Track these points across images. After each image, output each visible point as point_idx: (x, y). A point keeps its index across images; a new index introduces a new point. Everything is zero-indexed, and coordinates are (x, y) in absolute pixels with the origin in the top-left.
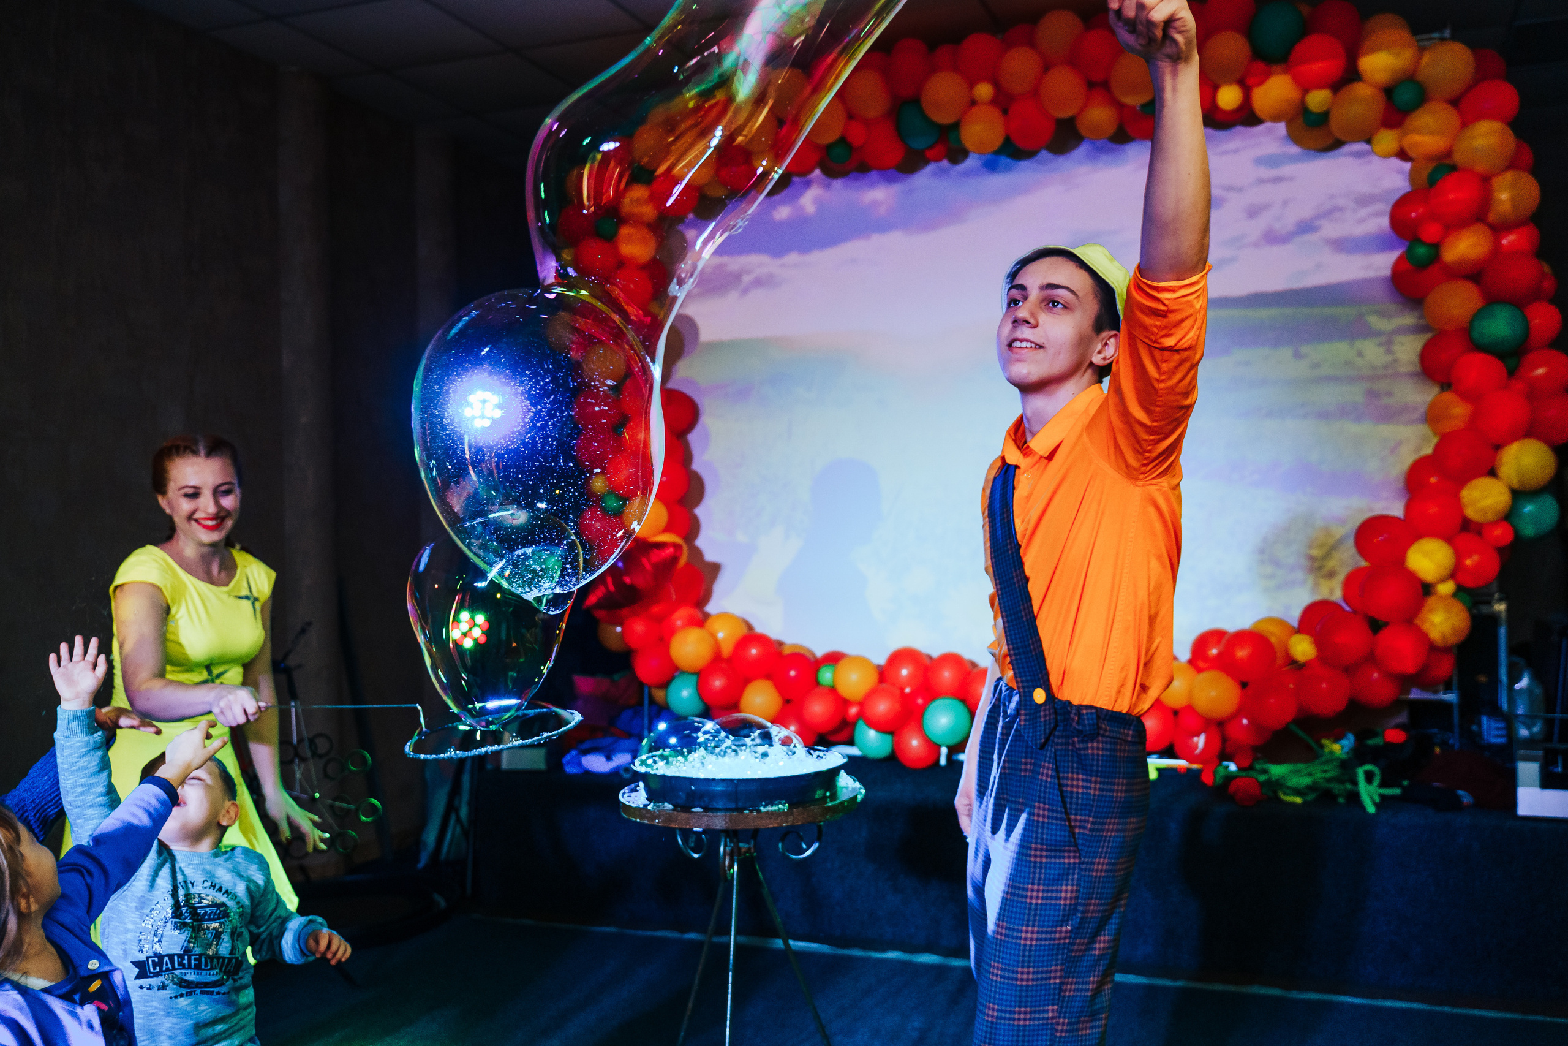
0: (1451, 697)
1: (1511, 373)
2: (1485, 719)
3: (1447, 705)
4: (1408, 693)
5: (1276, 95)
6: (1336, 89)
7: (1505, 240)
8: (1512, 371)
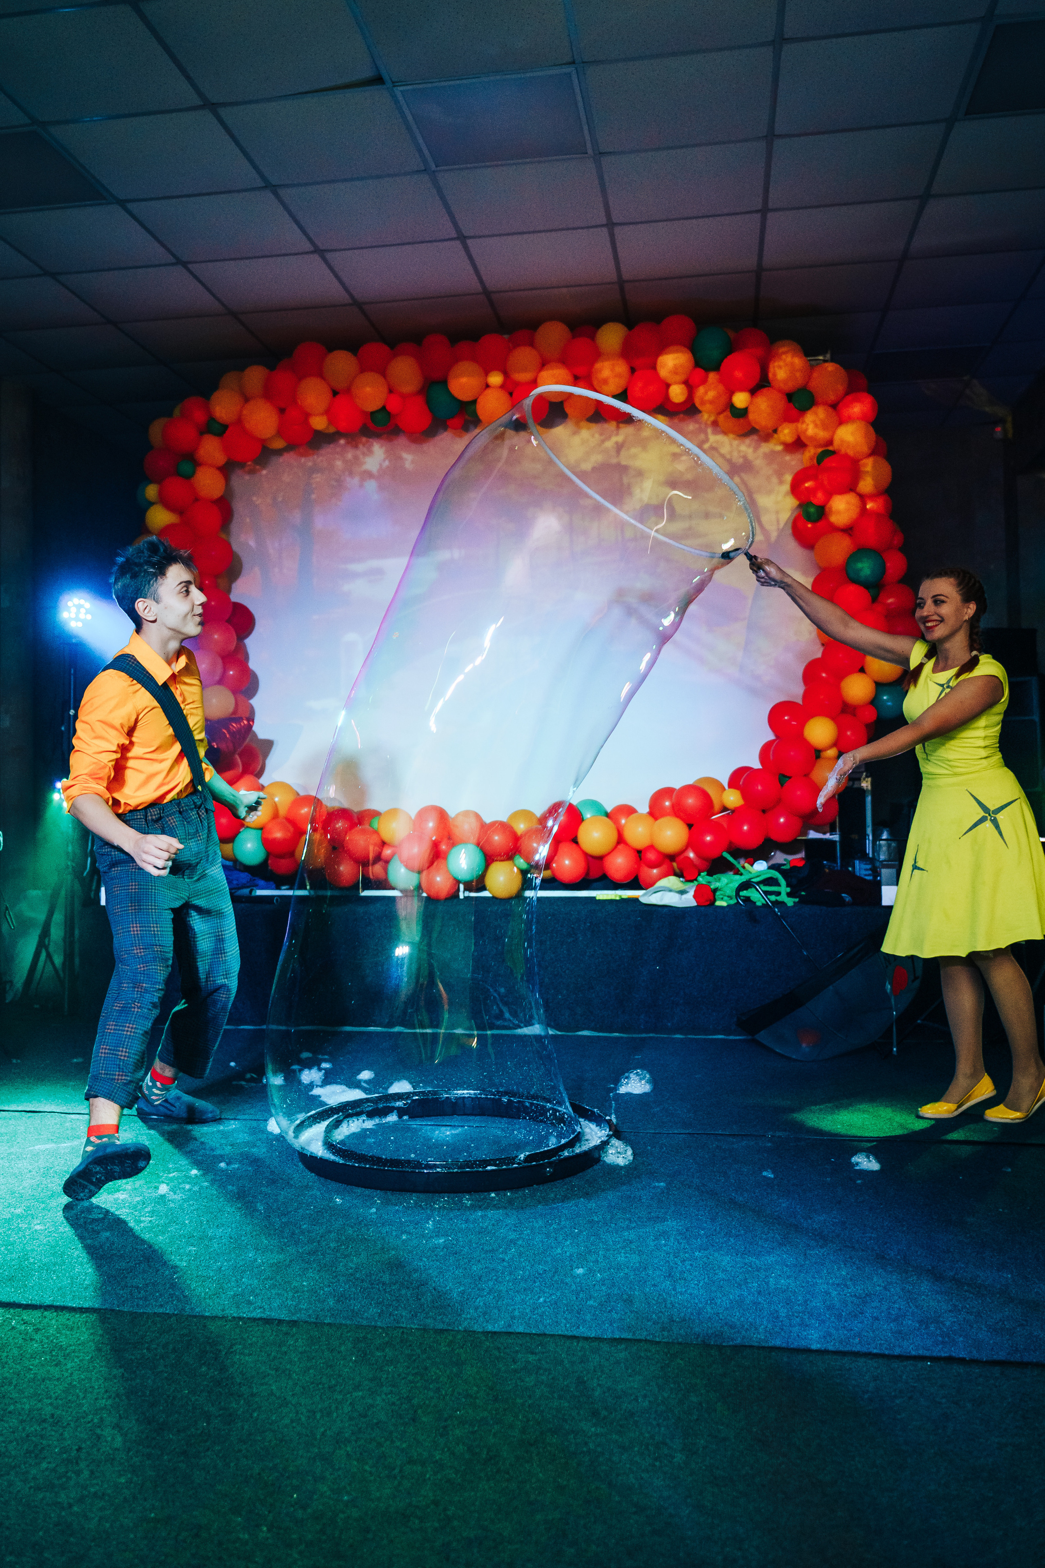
0: (836, 837)
1: (874, 600)
2: (857, 862)
3: (833, 842)
4: (806, 834)
5: (711, 394)
6: (753, 392)
7: (868, 507)
8: (874, 598)
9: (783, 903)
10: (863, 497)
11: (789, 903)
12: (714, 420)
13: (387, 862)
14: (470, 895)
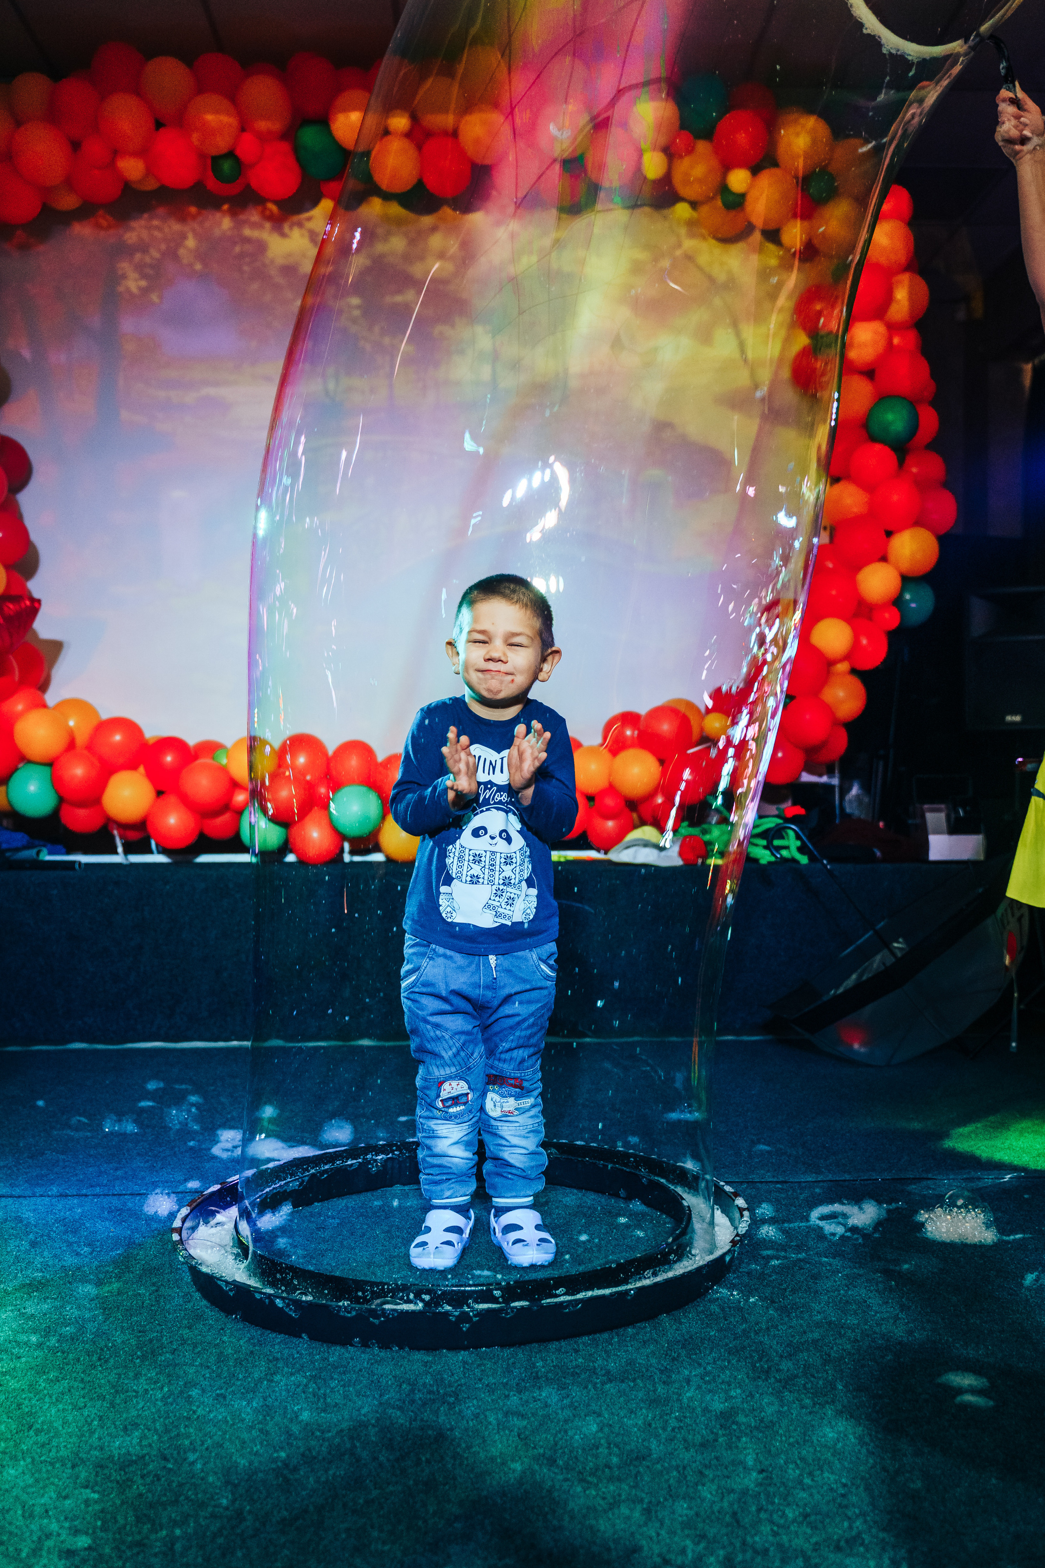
0: (836, 780)
1: (901, 465)
5: (698, 171)
6: (755, 171)
7: (896, 341)
8: (901, 463)
9: (794, 860)
10: (892, 328)
11: (804, 860)
12: (695, 214)
13: (239, 812)
14: (357, 859)
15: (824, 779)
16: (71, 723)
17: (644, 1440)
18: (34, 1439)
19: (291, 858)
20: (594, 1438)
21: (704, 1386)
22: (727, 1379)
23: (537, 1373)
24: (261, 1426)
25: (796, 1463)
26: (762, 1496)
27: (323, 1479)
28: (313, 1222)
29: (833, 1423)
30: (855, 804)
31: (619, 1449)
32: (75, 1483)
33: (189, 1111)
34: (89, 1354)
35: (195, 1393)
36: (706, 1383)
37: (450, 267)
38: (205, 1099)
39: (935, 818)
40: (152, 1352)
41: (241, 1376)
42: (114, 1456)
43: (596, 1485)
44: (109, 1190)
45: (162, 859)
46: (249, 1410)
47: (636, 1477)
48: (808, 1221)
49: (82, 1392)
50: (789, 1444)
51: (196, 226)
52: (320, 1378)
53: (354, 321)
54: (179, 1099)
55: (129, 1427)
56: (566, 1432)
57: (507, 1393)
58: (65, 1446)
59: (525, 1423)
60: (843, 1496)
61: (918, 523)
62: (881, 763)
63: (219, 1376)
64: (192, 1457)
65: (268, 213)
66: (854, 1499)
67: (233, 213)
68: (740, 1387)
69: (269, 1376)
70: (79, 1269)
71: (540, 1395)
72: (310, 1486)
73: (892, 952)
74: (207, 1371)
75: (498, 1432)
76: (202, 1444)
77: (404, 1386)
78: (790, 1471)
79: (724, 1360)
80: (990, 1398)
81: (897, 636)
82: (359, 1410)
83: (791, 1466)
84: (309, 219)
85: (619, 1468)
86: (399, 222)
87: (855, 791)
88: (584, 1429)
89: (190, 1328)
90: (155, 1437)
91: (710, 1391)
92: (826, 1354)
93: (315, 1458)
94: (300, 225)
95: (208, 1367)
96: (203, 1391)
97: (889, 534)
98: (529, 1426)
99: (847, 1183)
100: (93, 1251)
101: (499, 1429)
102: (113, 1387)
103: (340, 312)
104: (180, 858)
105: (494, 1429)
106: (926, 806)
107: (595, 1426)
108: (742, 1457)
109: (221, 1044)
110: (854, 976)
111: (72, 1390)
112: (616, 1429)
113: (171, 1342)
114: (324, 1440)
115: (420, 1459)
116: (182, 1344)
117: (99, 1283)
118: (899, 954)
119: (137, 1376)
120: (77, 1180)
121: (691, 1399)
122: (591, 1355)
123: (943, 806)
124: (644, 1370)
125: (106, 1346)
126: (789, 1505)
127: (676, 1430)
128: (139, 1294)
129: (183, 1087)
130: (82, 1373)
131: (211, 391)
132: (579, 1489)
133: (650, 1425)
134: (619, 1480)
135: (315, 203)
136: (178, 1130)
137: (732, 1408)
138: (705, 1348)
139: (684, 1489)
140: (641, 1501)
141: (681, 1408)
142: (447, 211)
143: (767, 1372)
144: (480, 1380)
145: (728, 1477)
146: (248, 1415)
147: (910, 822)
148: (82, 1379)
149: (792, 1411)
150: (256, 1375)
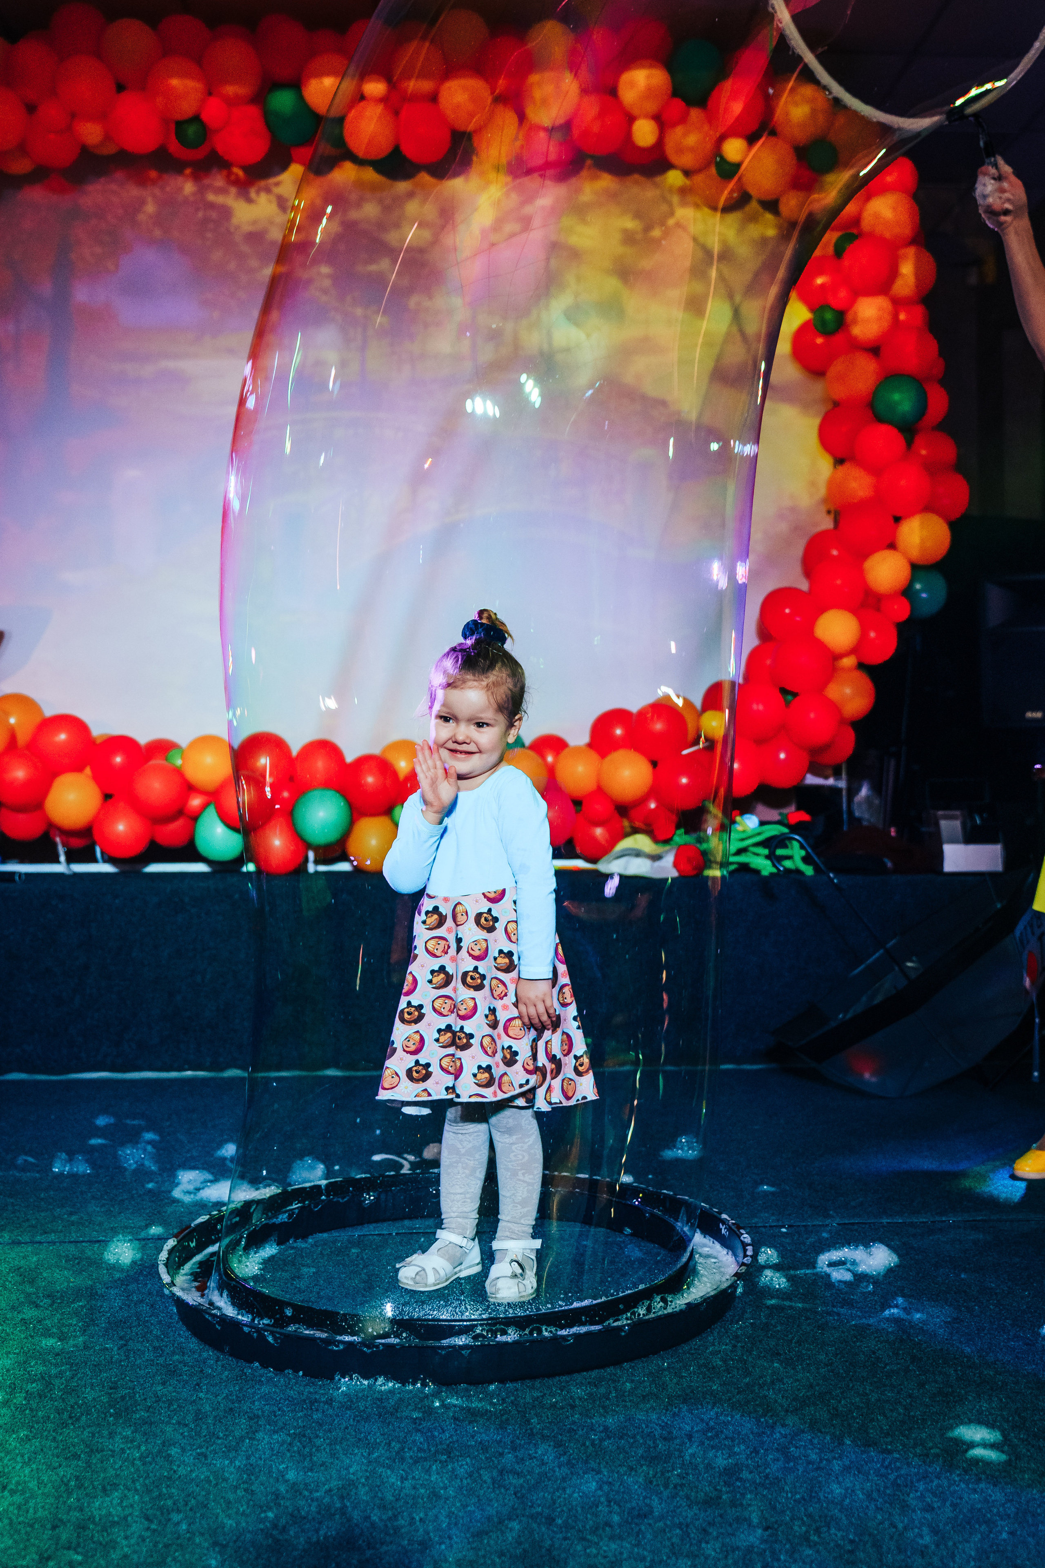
0: (842, 784)
1: (912, 446)
3: (838, 791)
4: (803, 779)
5: (692, 140)
6: (751, 140)
7: (902, 317)
8: (909, 444)
9: (798, 871)
10: (898, 303)
11: (809, 871)
12: (688, 182)
13: (194, 817)
14: (322, 868)
15: (831, 781)
16: (12, 721)
17: (645, 1498)
18: (10, 1499)
19: (251, 867)
20: (593, 1496)
21: (707, 1442)
22: (731, 1435)
23: (531, 1429)
24: (246, 1486)
25: (802, 1519)
26: (767, 1553)
27: (314, 1539)
28: (287, 1271)
29: (841, 1479)
30: (864, 807)
31: (620, 1506)
32: (57, 1544)
33: (145, 1150)
34: (58, 1412)
35: (174, 1451)
36: (708, 1439)
37: (427, 234)
38: (160, 1135)
39: (950, 825)
40: (127, 1409)
41: (221, 1435)
42: (94, 1517)
43: (597, 1544)
44: (65, 1236)
45: (107, 868)
46: (232, 1469)
47: (638, 1536)
48: (814, 1267)
49: (56, 1451)
50: (795, 1501)
51: (157, 191)
52: (304, 1436)
53: (325, 292)
54: (133, 1137)
55: (109, 1488)
56: (564, 1489)
57: (500, 1450)
58: (43, 1507)
59: (521, 1481)
60: (849, 1552)
61: (928, 508)
62: (893, 763)
63: (198, 1434)
64: (176, 1517)
65: (233, 177)
66: (862, 1555)
67: (196, 177)
68: (744, 1442)
69: (251, 1434)
70: (40, 1321)
71: (536, 1453)
72: (301, 1547)
73: (904, 971)
74: (185, 1429)
75: (494, 1491)
76: (186, 1505)
77: (393, 1444)
78: (796, 1528)
79: (727, 1415)
80: (1003, 1452)
81: (906, 629)
82: (347, 1469)
83: (796, 1523)
84: (277, 184)
85: (620, 1526)
86: (374, 188)
87: (864, 792)
88: (584, 1488)
89: (164, 1384)
90: (136, 1497)
91: (713, 1447)
92: (833, 1408)
93: (305, 1518)
94: (268, 190)
95: (186, 1425)
96: (183, 1450)
97: (898, 520)
98: (525, 1485)
99: (856, 1227)
100: (54, 1302)
101: (494, 1487)
102: (87, 1446)
103: (310, 281)
104: (127, 868)
105: (488, 1488)
106: (940, 813)
107: (594, 1484)
108: (746, 1514)
109: (173, 1075)
110: (864, 999)
111: (45, 1450)
112: (616, 1488)
113: (145, 1399)
114: (312, 1500)
115: (413, 1518)
116: (156, 1401)
117: (62, 1338)
118: (913, 975)
119: (111, 1435)
120: (29, 1226)
121: (693, 1455)
122: (588, 1410)
123: (958, 813)
124: (644, 1426)
125: (76, 1403)
126: (795, 1561)
127: (679, 1488)
128: (107, 1349)
129: (136, 1122)
130: (54, 1431)
131: (171, 364)
132: (579, 1548)
133: (651, 1482)
134: (621, 1538)
135: (284, 168)
136: (134, 1170)
137: (736, 1464)
138: (708, 1403)
139: (688, 1546)
140: (644, 1559)
141: (683, 1464)
142: (425, 177)
143: (772, 1427)
144: (473, 1437)
145: (733, 1535)
146: (231, 1475)
147: (924, 829)
148: (55, 1438)
149: (799, 1467)
150: (237, 1434)
